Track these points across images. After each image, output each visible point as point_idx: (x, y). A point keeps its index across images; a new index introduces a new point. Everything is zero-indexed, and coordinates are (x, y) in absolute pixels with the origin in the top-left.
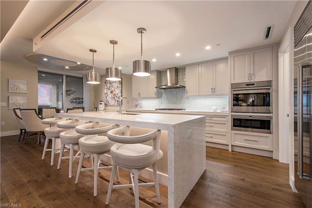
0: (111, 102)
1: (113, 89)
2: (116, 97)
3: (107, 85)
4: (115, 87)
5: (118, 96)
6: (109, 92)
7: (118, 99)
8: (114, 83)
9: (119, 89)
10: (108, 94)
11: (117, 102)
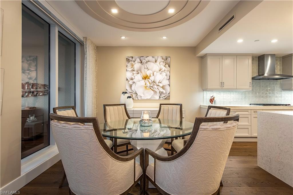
0: (144, 94)
1: (148, 73)
2: (156, 87)
3: (133, 65)
4: (154, 70)
5: (161, 85)
6: (139, 77)
7: (161, 90)
8: (152, 64)
9: (164, 74)
10: (134, 80)
11: (158, 95)
